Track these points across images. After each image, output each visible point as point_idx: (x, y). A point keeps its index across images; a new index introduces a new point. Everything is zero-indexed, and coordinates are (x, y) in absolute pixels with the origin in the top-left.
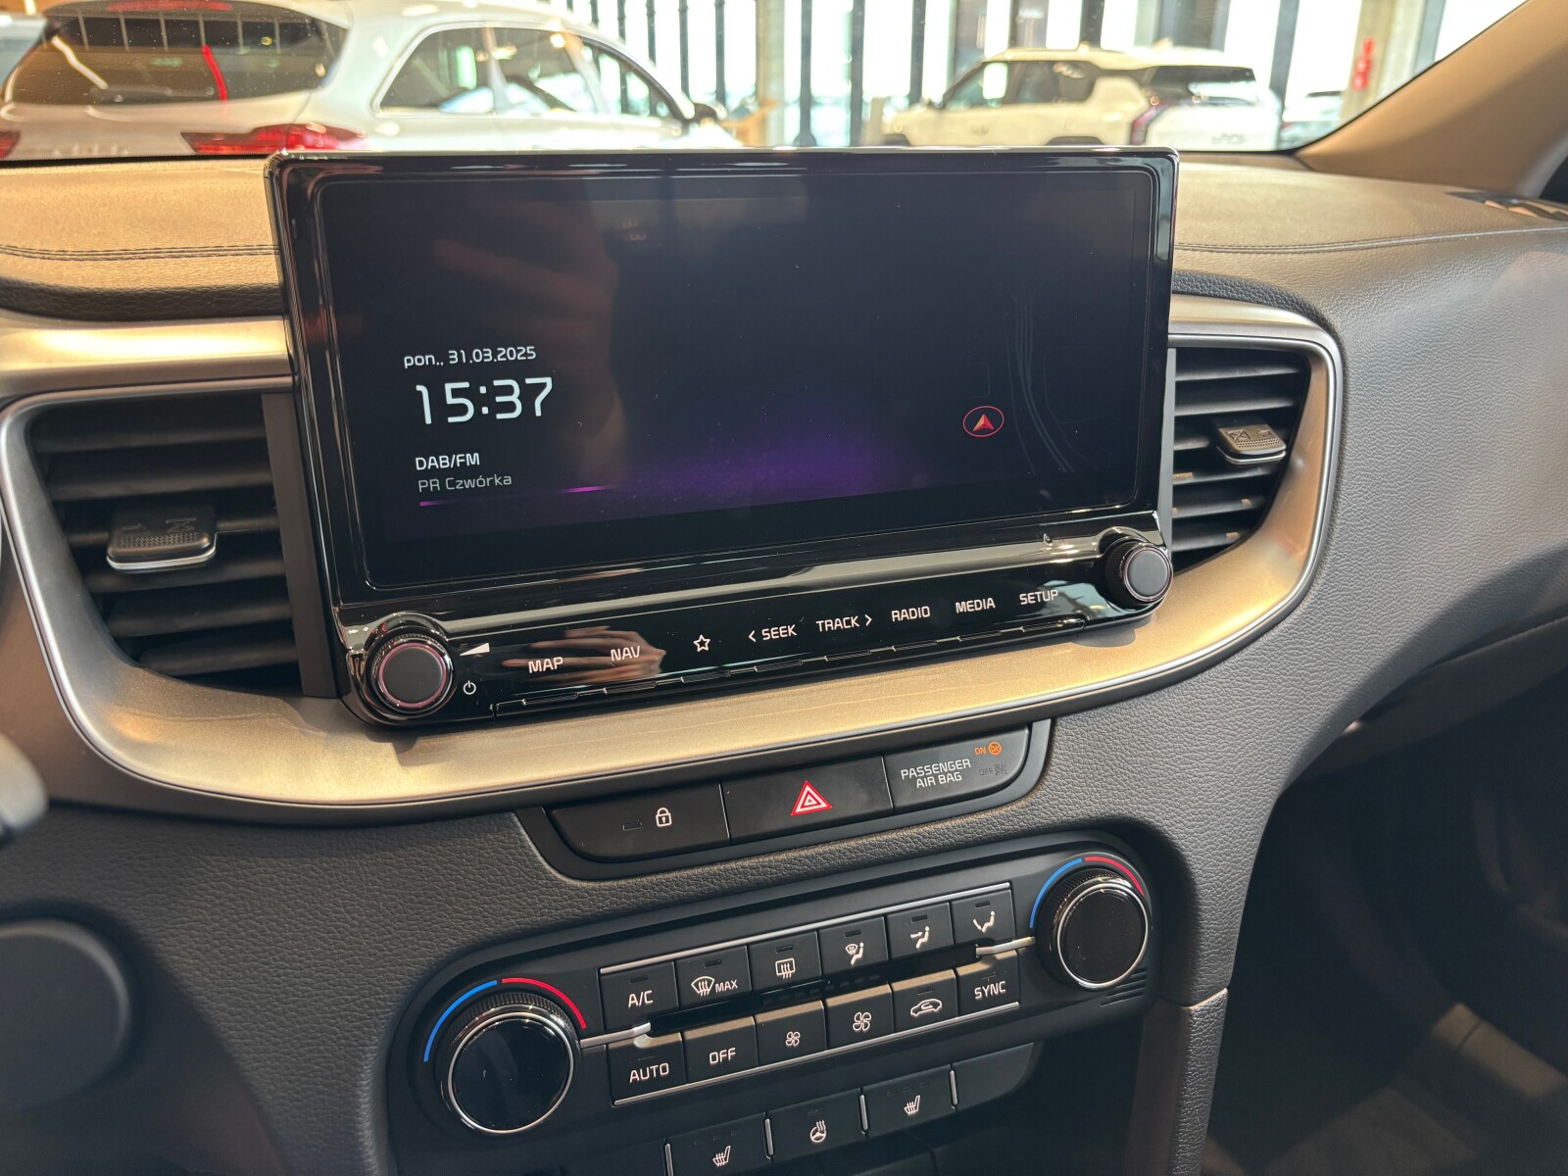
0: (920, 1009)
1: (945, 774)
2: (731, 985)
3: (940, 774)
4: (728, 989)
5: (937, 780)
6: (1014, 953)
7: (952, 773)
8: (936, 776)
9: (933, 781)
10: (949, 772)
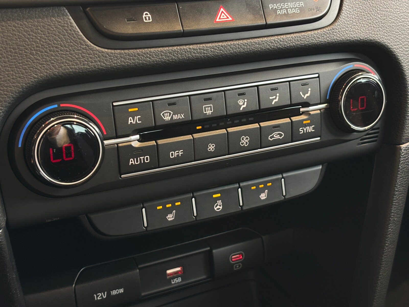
0: (273, 137)
1: (292, 8)
2: (181, 116)
3: (289, 8)
4: (179, 118)
5: (287, 11)
6: (319, 112)
7: (295, 8)
8: (287, 9)
9: (285, 12)
10: (293, 8)
